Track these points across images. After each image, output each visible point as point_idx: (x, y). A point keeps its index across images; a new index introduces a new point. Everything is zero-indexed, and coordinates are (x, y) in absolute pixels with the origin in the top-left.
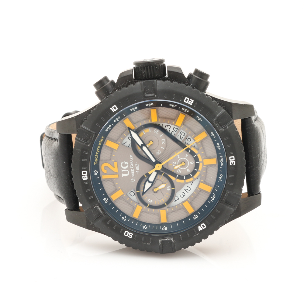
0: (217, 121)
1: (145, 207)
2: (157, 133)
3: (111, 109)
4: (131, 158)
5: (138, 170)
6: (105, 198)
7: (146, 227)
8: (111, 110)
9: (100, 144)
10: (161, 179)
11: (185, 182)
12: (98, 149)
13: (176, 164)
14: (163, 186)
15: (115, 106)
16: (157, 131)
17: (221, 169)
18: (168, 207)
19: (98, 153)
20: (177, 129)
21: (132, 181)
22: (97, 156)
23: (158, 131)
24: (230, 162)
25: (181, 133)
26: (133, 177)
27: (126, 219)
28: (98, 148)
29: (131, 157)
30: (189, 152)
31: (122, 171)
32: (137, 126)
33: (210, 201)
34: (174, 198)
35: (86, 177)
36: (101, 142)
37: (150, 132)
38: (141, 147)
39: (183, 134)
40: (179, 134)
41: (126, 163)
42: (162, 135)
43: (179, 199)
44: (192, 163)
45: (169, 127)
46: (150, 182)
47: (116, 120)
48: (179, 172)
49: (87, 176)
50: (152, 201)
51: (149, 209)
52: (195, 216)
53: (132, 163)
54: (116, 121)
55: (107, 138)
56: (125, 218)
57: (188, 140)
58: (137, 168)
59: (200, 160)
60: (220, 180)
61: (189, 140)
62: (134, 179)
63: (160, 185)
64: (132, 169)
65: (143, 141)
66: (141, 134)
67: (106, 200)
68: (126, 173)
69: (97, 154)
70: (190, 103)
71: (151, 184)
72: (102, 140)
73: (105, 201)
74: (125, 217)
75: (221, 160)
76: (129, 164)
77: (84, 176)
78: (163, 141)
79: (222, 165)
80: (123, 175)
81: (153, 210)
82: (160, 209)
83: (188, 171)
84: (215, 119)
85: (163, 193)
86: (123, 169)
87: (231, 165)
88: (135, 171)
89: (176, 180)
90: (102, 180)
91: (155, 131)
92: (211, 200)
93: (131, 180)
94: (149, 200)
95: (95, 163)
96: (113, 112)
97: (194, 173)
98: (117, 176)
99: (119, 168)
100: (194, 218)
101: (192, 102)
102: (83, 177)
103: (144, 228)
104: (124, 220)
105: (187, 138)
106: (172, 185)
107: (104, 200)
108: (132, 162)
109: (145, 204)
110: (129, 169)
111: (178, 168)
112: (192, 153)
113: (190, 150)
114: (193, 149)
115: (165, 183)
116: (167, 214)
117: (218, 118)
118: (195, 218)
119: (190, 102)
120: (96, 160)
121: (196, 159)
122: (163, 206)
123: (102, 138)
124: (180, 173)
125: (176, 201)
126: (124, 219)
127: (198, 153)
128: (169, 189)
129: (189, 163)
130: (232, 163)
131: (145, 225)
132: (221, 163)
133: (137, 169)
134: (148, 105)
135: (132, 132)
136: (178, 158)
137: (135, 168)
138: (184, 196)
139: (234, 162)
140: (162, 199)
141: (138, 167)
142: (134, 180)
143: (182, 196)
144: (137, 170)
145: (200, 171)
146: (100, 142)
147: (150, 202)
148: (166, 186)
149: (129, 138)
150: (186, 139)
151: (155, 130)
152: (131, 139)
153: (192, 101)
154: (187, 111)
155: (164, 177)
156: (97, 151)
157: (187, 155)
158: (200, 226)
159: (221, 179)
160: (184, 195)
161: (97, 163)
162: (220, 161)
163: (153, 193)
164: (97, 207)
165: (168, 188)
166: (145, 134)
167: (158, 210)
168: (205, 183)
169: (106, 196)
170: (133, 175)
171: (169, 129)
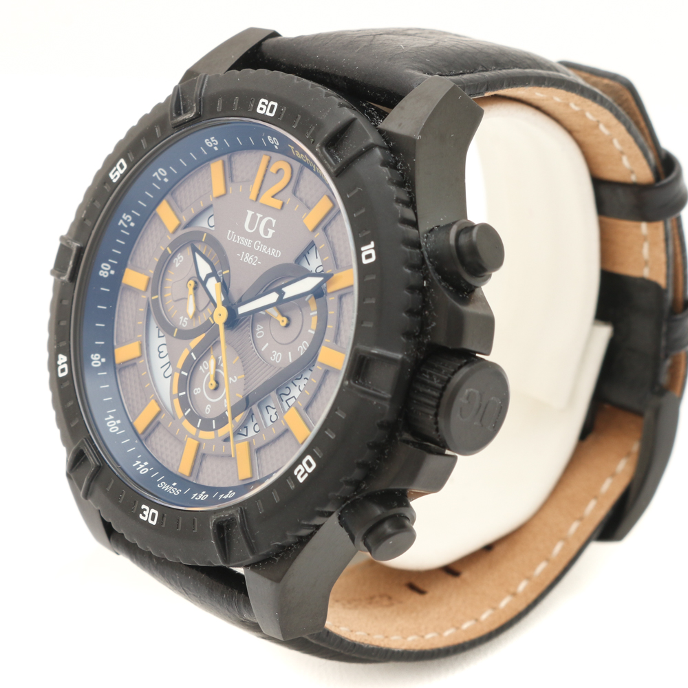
1: (168, 240)
2: (300, 349)
3: (372, 244)
4: (273, 252)
5: (243, 259)
6: (216, 142)
7: (128, 223)
8: (369, 243)
10: (208, 309)
11: (177, 370)
14: (191, 308)
15: (373, 258)
16: (303, 350)
17: (158, 477)
18: (148, 299)
21: (230, 231)
22: (306, 159)
23: (302, 354)
24: (147, 508)
27: (160, 179)
29: (275, 254)
30: (227, 413)
31: (259, 216)
32: (330, 300)
33: (112, 414)
35: (261, 109)
37: (309, 331)
38: (280, 290)
41: (271, 233)
42: (291, 360)
43: (159, 337)
44: (207, 411)
46: (208, 277)
49: (262, 112)
50: (177, 265)
51: (161, 249)
52: (100, 360)
53: (265, 248)
56: (162, 177)
58: (248, 258)
59: (202, 434)
60: (138, 462)
62: (233, 238)
64: (252, 244)
67: (214, 146)
68: (252, 224)
70: (300, 471)
71: (204, 278)
73: (211, 141)
74: (166, 180)
75: (174, 487)
76: (265, 241)
77: (267, 106)
78: (277, 357)
79: (162, 485)
80: (250, 214)
81: (156, 259)
82: (151, 276)
83: (197, 389)
85: (180, 301)
86: (261, 219)
87: (144, 507)
88: (246, 250)
89: (188, 348)
91: (304, 344)
92: (111, 417)
93: (232, 230)
94: (181, 259)
95: (292, 148)
96: (363, 249)
97: (184, 403)
98: (253, 195)
99: (267, 210)
100: (97, 355)
101: (299, 477)
102: (266, 102)
103: (125, 217)
104: (156, 173)
106: (186, 335)
108: (266, 250)
110: (255, 236)
115: (195, 315)
116: (137, 292)
118: (96, 357)
119: (303, 471)
120: (298, 154)
121: (207, 424)
124: (201, 368)
126: (159, 175)
127: (216, 435)
128: (182, 322)
129: (211, 403)
130: (145, 512)
131: (133, 225)
132: (170, 483)
133: (247, 257)
135: (319, 279)
136: (231, 379)
137: (251, 251)
138: (160, 352)
139: (145, 519)
140: (170, 294)
141: (250, 260)
142: (230, 237)
143: (161, 349)
144: (244, 257)
145: (181, 419)
147: (178, 259)
148: (188, 316)
153: (302, 476)
157: (226, 404)
158: (66, 363)
159: (137, 466)
160: (161, 355)
162: (173, 484)
164: (192, 112)
165: (184, 321)
167: (151, 272)
168: (159, 422)
170: (240, 240)
171: (298, 387)
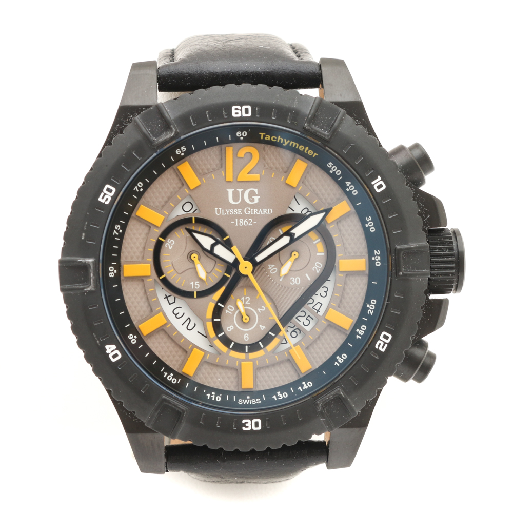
0: (338, 399)
1: (158, 232)
2: (315, 268)
3: (379, 178)
4: (265, 211)
5: (238, 224)
6: (185, 149)
8: (377, 178)
9: (301, 148)
10: (216, 269)
11: (208, 320)
12: (292, 142)
13: (247, 303)
14: (202, 274)
15: (384, 187)
16: (318, 269)
17: (231, 398)
18: (155, 280)
19: (282, 142)
20: (318, 311)
21: (216, 209)
22: (277, 139)
23: (318, 272)
24: (249, 421)
25: (309, 318)
26: (225, 212)
27: (138, 191)
28: (295, 144)
29: (267, 212)
30: (270, 333)
31: (240, 190)
32: (331, 228)
33: (164, 371)
34: (172, 293)
35: (237, 113)
36: (305, 152)
37: (318, 254)
38: (288, 233)
39: (306, 322)
40: (308, 313)
41: (256, 199)
42: (309, 279)
43: (170, 304)
44: (246, 338)
45: (324, 294)
46: (213, 246)
47: (350, 185)
48: (229, 309)
49: (239, 115)
50: (170, 248)
51: (154, 240)
52: (134, 338)
53: (256, 211)
54: (348, 185)
55: (311, 163)
56: (139, 188)
57: (294, 331)
58: (243, 222)
59: (253, 355)
60: (209, 395)
61: (294, 334)
62: (221, 213)
63: (205, 268)
64: (243, 211)
65: (301, 239)
66: (313, 235)
67: (182, 152)
68: (236, 198)
69: (280, 140)
70: (380, 344)
71: (209, 248)
72: (310, 152)
73: (181, 150)
74: (141, 190)
75: (251, 399)
76: (253, 206)
77: (241, 110)
78: (295, 281)
79: (240, 402)
80: (230, 192)
81: (151, 250)
82: (152, 263)
83: (230, 327)
84: (344, 394)
85: (186, 272)
86: (243, 193)
87: (244, 421)
88: (239, 217)
89: (213, 301)
90: (223, 146)
91: (318, 264)
92: (166, 374)
93: (218, 207)
94: (172, 242)
95: (262, 134)
96: (373, 183)
97: (226, 341)
98: (230, 177)
99: (247, 183)
100: (131, 335)
101: (380, 349)
102: (239, 107)
103: (116, 228)
104: (136, 187)
105: (298, 330)
106: (202, 294)
107: (182, 148)
108: (258, 212)
109: (166, 234)
110: (243, 204)
111: (237, 308)
112: (267, 340)
113: (274, 335)
114: (276, 341)
115: (207, 277)
116: (141, 279)
117: (345, 399)
118: (131, 337)
119: (382, 344)
120: (268, 138)
121: (254, 347)
122: (159, 270)
123: (315, 154)
124: (227, 311)
125: (167, 297)
127: (266, 351)
128: (194, 286)
129: (247, 332)
130: (247, 425)
131: (121, 231)
132: (245, 398)
133: (241, 222)
134: (377, 255)
135: (321, 215)
136: (259, 309)
137: (244, 216)
138: (176, 315)
139: (249, 429)
140: (173, 270)
141: (246, 223)
142: (218, 213)
143: (176, 312)
144: (239, 222)
145: (228, 353)
146: (307, 148)
147: (170, 244)
148: (201, 279)
149: (306, 210)
150: (296, 328)
151: (320, 266)
152: (304, 212)
154: (360, 335)
155: (221, 277)
156: (289, 141)
157: (263, 328)
158: (116, 349)
159: (211, 398)
160: (178, 316)
161: (262, 138)
162: (248, 397)
163: (187, 252)
164: (172, 132)
165: (196, 284)
166: (315, 243)
167: (151, 260)
168: (204, 362)
169: (189, 153)
170: (229, 212)
171: (319, 295)
